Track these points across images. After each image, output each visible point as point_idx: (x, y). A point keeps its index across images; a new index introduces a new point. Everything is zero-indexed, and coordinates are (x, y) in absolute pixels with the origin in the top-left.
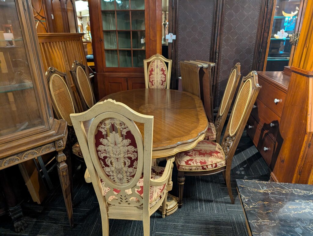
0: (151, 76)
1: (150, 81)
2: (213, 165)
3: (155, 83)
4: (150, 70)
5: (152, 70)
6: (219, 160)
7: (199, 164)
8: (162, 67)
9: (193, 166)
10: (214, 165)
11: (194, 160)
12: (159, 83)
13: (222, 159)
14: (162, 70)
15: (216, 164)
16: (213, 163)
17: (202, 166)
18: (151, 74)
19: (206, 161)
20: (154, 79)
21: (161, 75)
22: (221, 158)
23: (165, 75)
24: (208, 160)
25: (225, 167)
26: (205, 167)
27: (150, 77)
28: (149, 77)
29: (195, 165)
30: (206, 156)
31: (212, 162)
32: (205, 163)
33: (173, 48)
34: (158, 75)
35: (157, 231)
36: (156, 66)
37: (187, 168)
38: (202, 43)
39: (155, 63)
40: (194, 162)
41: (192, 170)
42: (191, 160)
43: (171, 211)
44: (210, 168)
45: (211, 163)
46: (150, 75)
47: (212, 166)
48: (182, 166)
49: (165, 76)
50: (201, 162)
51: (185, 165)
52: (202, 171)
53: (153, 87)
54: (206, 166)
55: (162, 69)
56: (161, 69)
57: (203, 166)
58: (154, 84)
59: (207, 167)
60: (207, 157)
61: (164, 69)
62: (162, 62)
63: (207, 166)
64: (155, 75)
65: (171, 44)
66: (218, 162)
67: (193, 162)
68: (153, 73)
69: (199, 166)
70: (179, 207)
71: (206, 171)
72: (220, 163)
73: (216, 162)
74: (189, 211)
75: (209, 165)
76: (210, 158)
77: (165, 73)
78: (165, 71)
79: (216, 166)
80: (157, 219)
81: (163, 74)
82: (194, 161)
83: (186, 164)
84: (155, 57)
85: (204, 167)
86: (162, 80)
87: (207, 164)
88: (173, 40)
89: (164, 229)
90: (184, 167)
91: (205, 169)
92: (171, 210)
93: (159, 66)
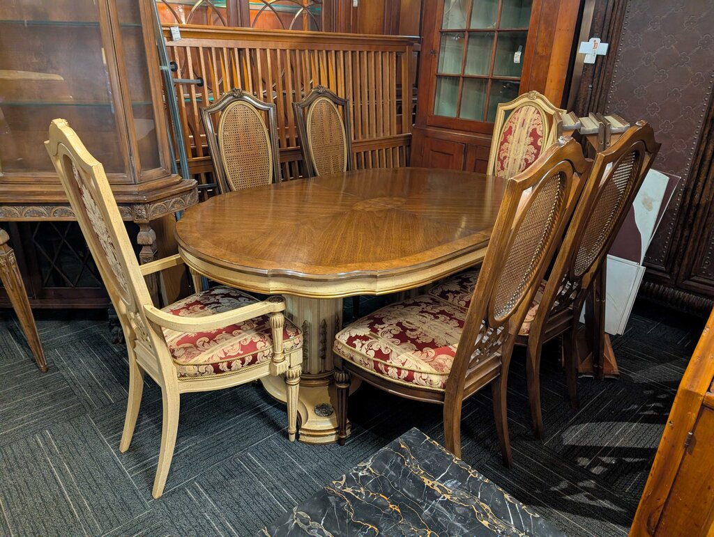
0: (504, 147)
1: (499, 159)
2: (403, 372)
3: (509, 165)
4: (507, 129)
5: (510, 132)
6: (425, 367)
7: (372, 354)
8: (535, 126)
9: (357, 353)
10: (405, 374)
11: (370, 341)
12: (518, 166)
13: (437, 369)
14: (534, 134)
15: (411, 372)
16: (406, 367)
17: (374, 361)
18: (505, 140)
19: (393, 356)
20: (508, 155)
21: (527, 147)
22: (439, 367)
23: (538, 148)
24: (398, 355)
25: (442, 394)
26: (381, 367)
27: (502, 147)
28: (500, 148)
29: (364, 352)
30: (404, 345)
31: (403, 364)
32: (386, 357)
33: (596, 80)
34: (521, 146)
35: (252, 452)
36: (520, 121)
37: (346, 352)
38: (689, 69)
39: (521, 115)
40: (366, 346)
41: (353, 361)
42: (365, 338)
43: (307, 435)
44: (392, 375)
45: (400, 365)
46: (502, 144)
47: (399, 374)
48: (339, 342)
49: (535, 151)
50: (379, 353)
51: (345, 343)
52: (374, 375)
53: (501, 174)
54: (383, 366)
55: (534, 130)
56: (530, 130)
57: (378, 362)
58: (505, 167)
59: (387, 371)
60: (405, 349)
61: (539, 133)
62: (538, 113)
63: (387, 366)
64: (514, 144)
65: (591, 68)
66: (418, 370)
67: (363, 344)
68: (510, 138)
69: (369, 359)
70: (340, 442)
71: (383, 379)
72: (425, 376)
73: (414, 368)
74: (350, 460)
75: (393, 367)
76: (410, 353)
77: (539, 144)
78: (540, 137)
79: (410, 378)
80: (279, 435)
81: (534, 144)
82: (367, 342)
83: (347, 343)
84: (526, 99)
85: (379, 365)
86: (526, 160)
87: (388, 363)
88: (597, 55)
89: (266, 457)
90: (340, 347)
91: (382, 373)
92: (311, 433)
93: (528, 121)
